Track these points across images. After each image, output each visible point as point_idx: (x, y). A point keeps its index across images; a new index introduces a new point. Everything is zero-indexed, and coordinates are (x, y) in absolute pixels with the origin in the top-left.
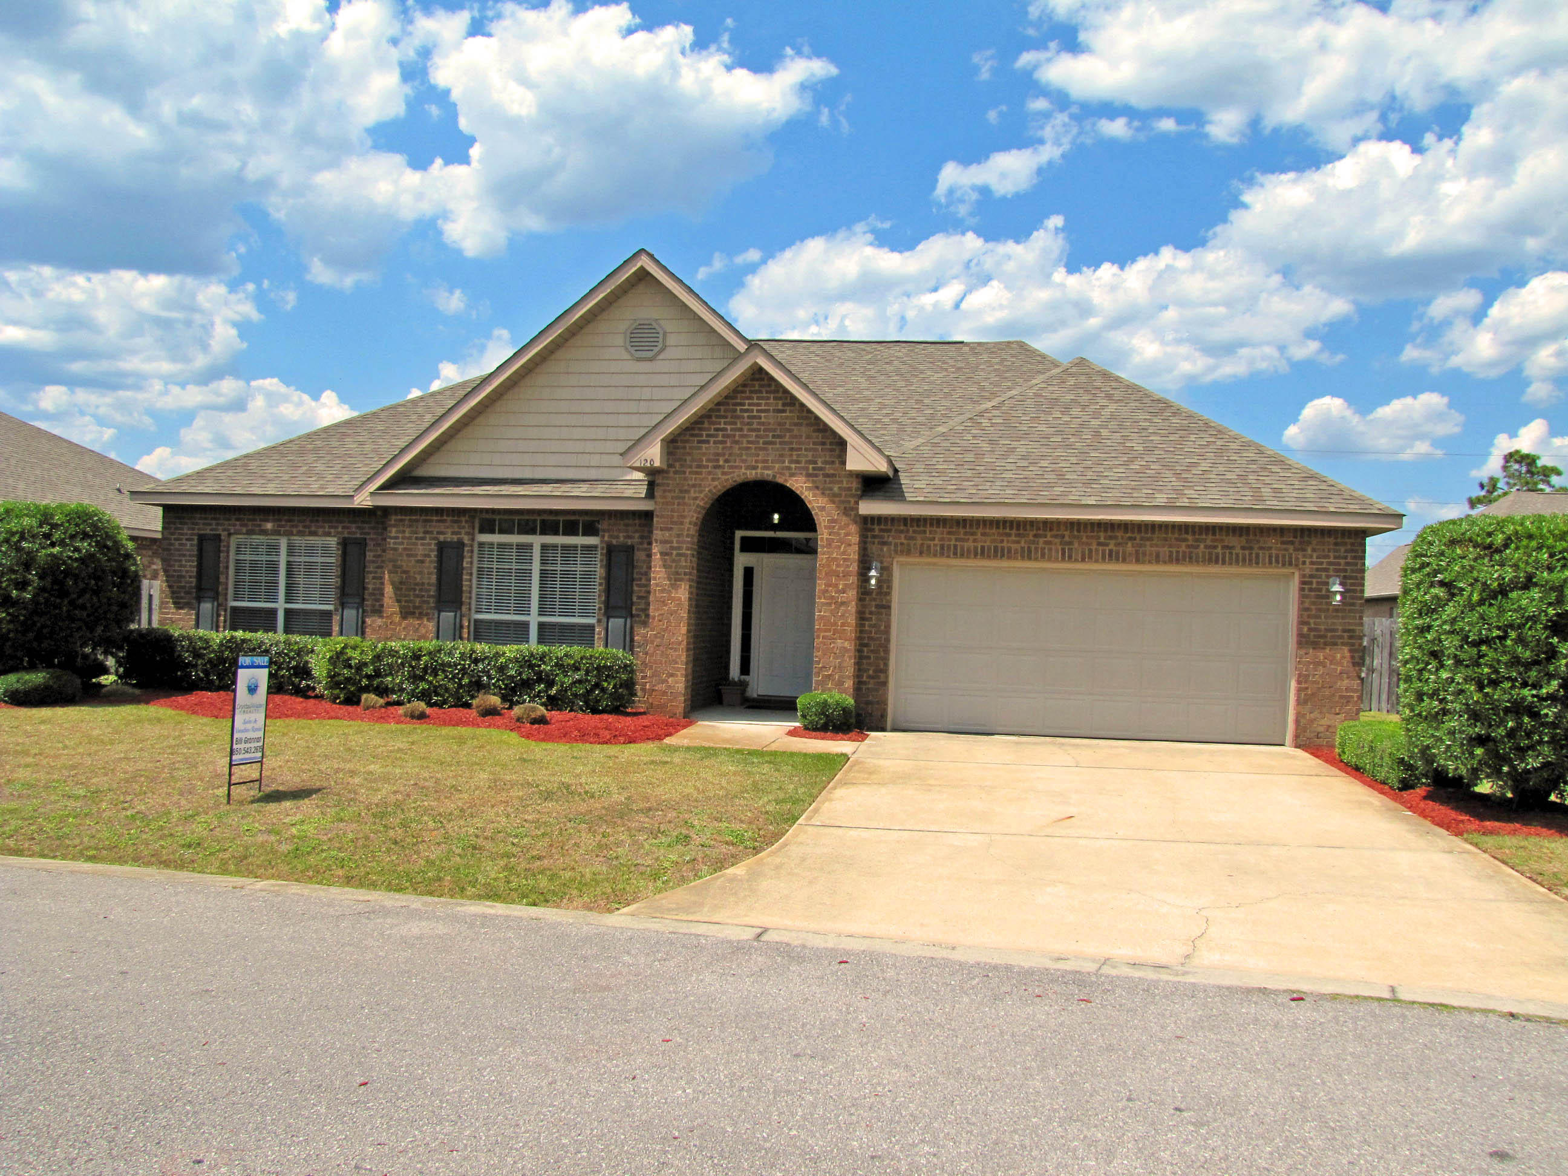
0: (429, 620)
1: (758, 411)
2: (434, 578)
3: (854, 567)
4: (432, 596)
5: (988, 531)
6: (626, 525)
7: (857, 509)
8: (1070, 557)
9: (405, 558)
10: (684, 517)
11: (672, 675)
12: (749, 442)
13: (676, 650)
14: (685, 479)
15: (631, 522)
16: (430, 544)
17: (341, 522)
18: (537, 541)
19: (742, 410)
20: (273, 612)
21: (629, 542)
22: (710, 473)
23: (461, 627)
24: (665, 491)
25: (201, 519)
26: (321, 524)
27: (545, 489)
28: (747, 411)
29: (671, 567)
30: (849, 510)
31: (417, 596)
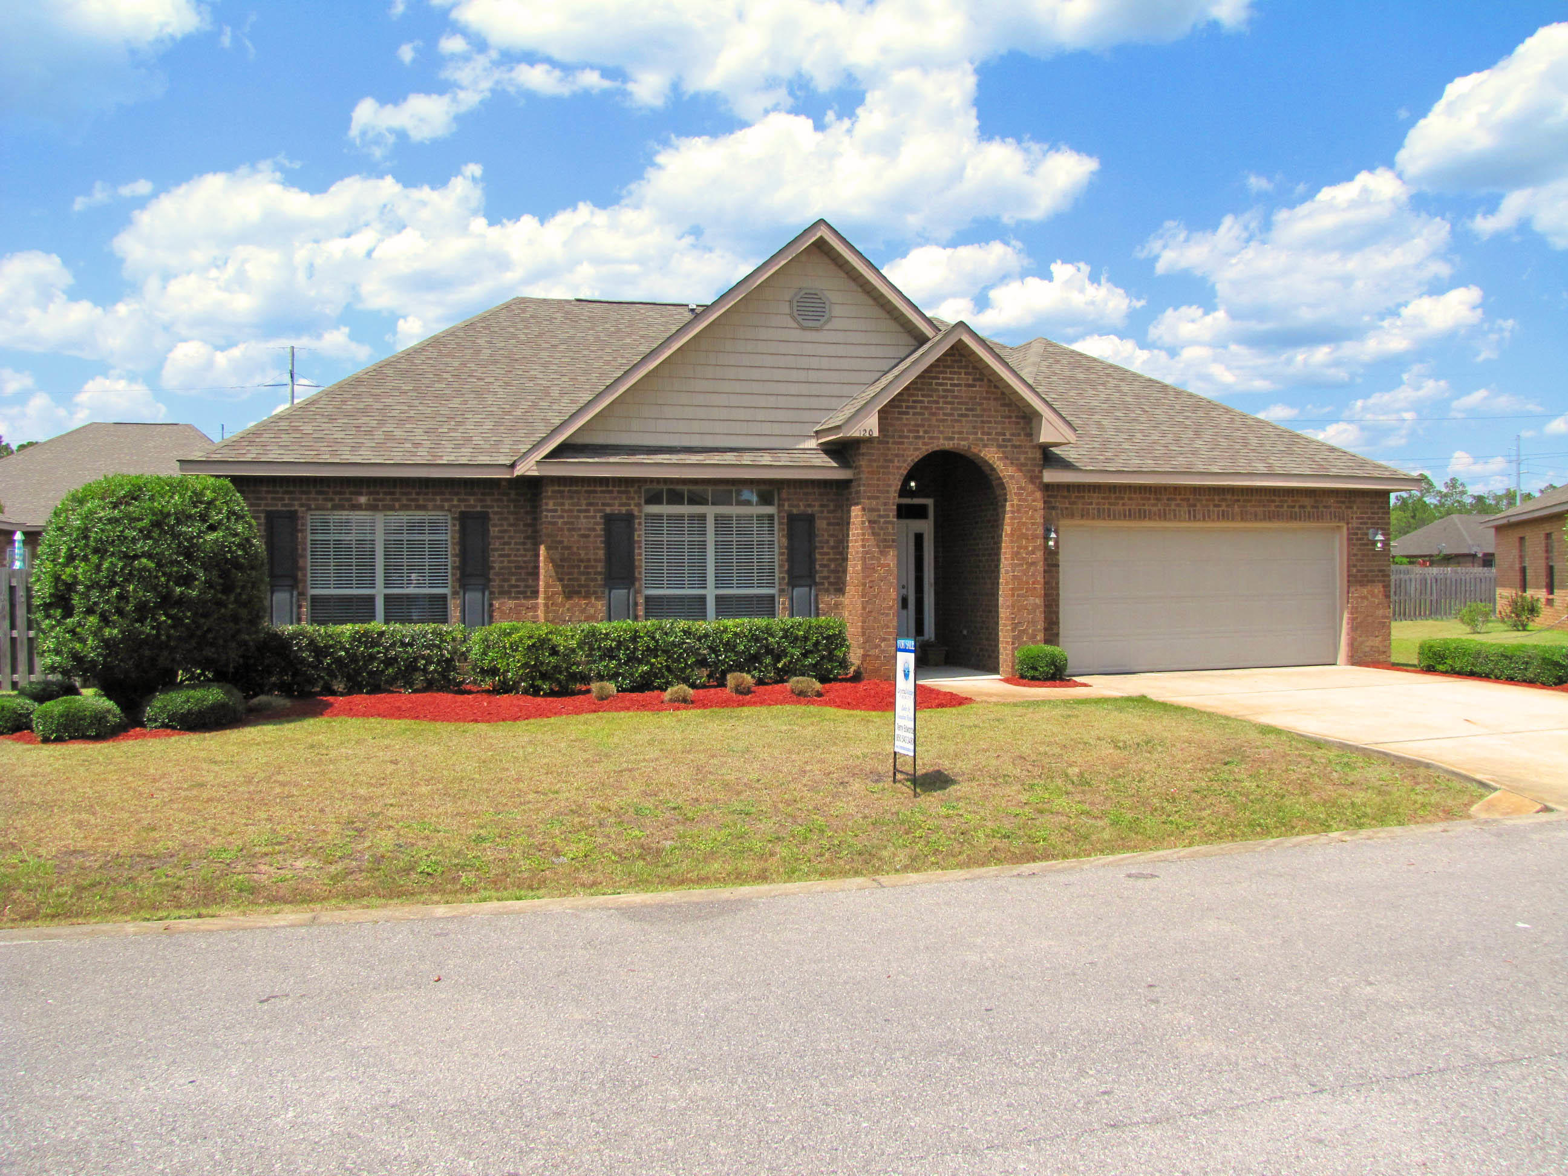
0: (597, 598)
1: (951, 385)
2: (601, 554)
3: (1040, 531)
4: (600, 573)
5: (1133, 496)
6: (806, 494)
7: (1041, 477)
8: (1195, 517)
9: (566, 532)
10: (890, 486)
11: (884, 640)
12: (945, 414)
13: (887, 615)
14: (889, 449)
15: (810, 490)
16: (594, 517)
17: (457, 494)
18: (710, 511)
19: (937, 384)
20: (371, 599)
21: (809, 510)
22: (911, 443)
23: (636, 604)
24: (870, 461)
25: (268, 492)
26: (430, 496)
27: (730, 458)
28: (941, 384)
29: (879, 535)
30: (1035, 478)
31: (583, 573)
